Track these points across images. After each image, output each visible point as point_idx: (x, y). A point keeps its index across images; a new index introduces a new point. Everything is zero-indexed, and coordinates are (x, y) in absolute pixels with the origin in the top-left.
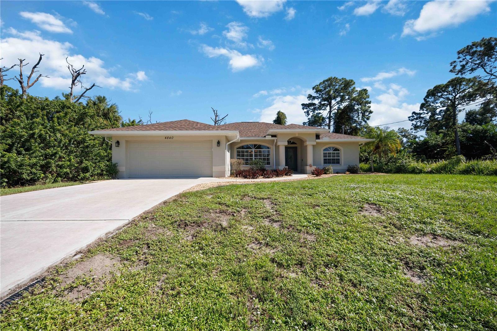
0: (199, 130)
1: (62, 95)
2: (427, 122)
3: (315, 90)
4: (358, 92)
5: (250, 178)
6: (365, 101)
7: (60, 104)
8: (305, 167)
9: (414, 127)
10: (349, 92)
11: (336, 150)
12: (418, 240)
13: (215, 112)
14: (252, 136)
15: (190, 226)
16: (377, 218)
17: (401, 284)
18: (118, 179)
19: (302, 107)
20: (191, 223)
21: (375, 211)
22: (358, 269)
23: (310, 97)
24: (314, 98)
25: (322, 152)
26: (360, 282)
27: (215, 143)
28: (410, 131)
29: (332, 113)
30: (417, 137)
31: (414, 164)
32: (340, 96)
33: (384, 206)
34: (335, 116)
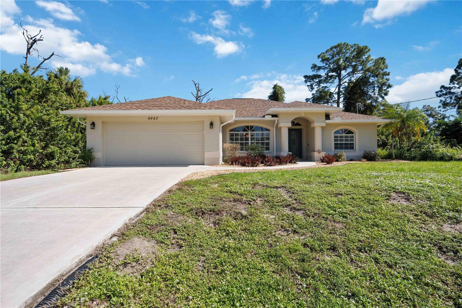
0: (189, 109)
1: (20, 67)
2: (458, 99)
3: (320, 59)
4: (374, 60)
5: (249, 166)
6: (382, 72)
7: (19, 78)
8: (312, 153)
9: (442, 104)
10: (363, 61)
11: (350, 132)
12: (451, 227)
13: (197, 86)
14: (248, 116)
15: (207, 215)
16: (407, 206)
17: (436, 264)
18: (94, 167)
19: (305, 79)
20: (208, 211)
21: (404, 200)
22: (392, 253)
23: (314, 67)
24: (319, 68)
25: (333, 135)
26: (396, 263)
27: (207, 124)
28: (437, 109)
29: (341, 87)
30: (446, 117)
31: (443, 150)
32: (352, 66)
33: (413, 195)
34: (345, 91)
